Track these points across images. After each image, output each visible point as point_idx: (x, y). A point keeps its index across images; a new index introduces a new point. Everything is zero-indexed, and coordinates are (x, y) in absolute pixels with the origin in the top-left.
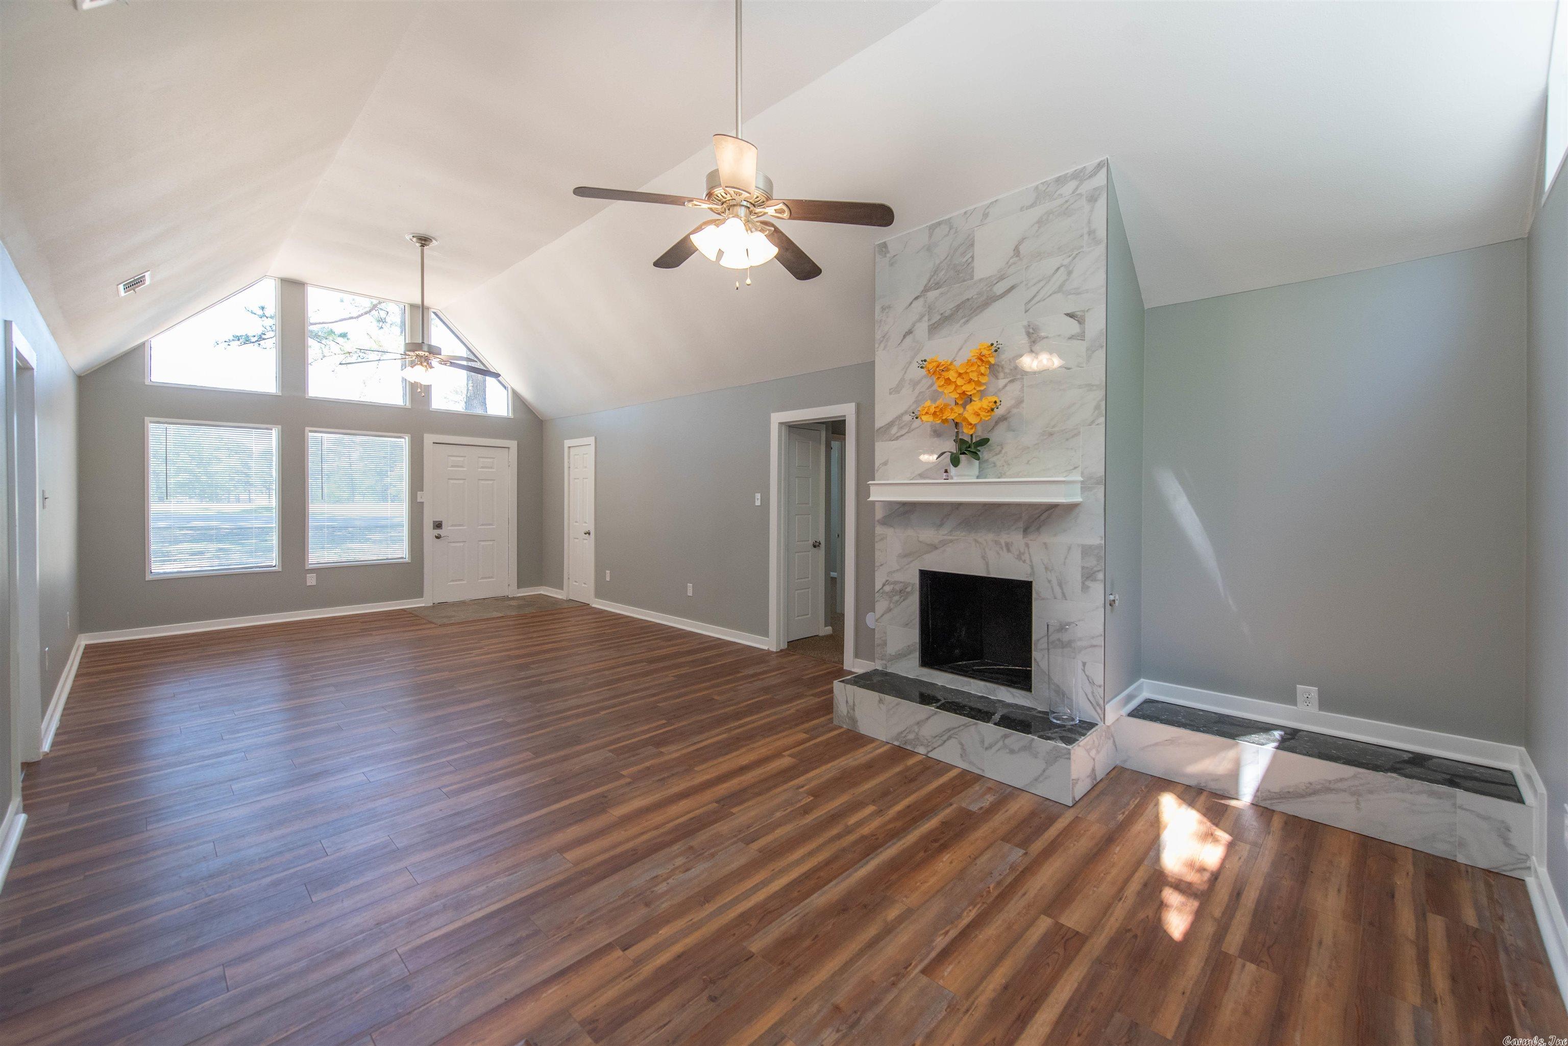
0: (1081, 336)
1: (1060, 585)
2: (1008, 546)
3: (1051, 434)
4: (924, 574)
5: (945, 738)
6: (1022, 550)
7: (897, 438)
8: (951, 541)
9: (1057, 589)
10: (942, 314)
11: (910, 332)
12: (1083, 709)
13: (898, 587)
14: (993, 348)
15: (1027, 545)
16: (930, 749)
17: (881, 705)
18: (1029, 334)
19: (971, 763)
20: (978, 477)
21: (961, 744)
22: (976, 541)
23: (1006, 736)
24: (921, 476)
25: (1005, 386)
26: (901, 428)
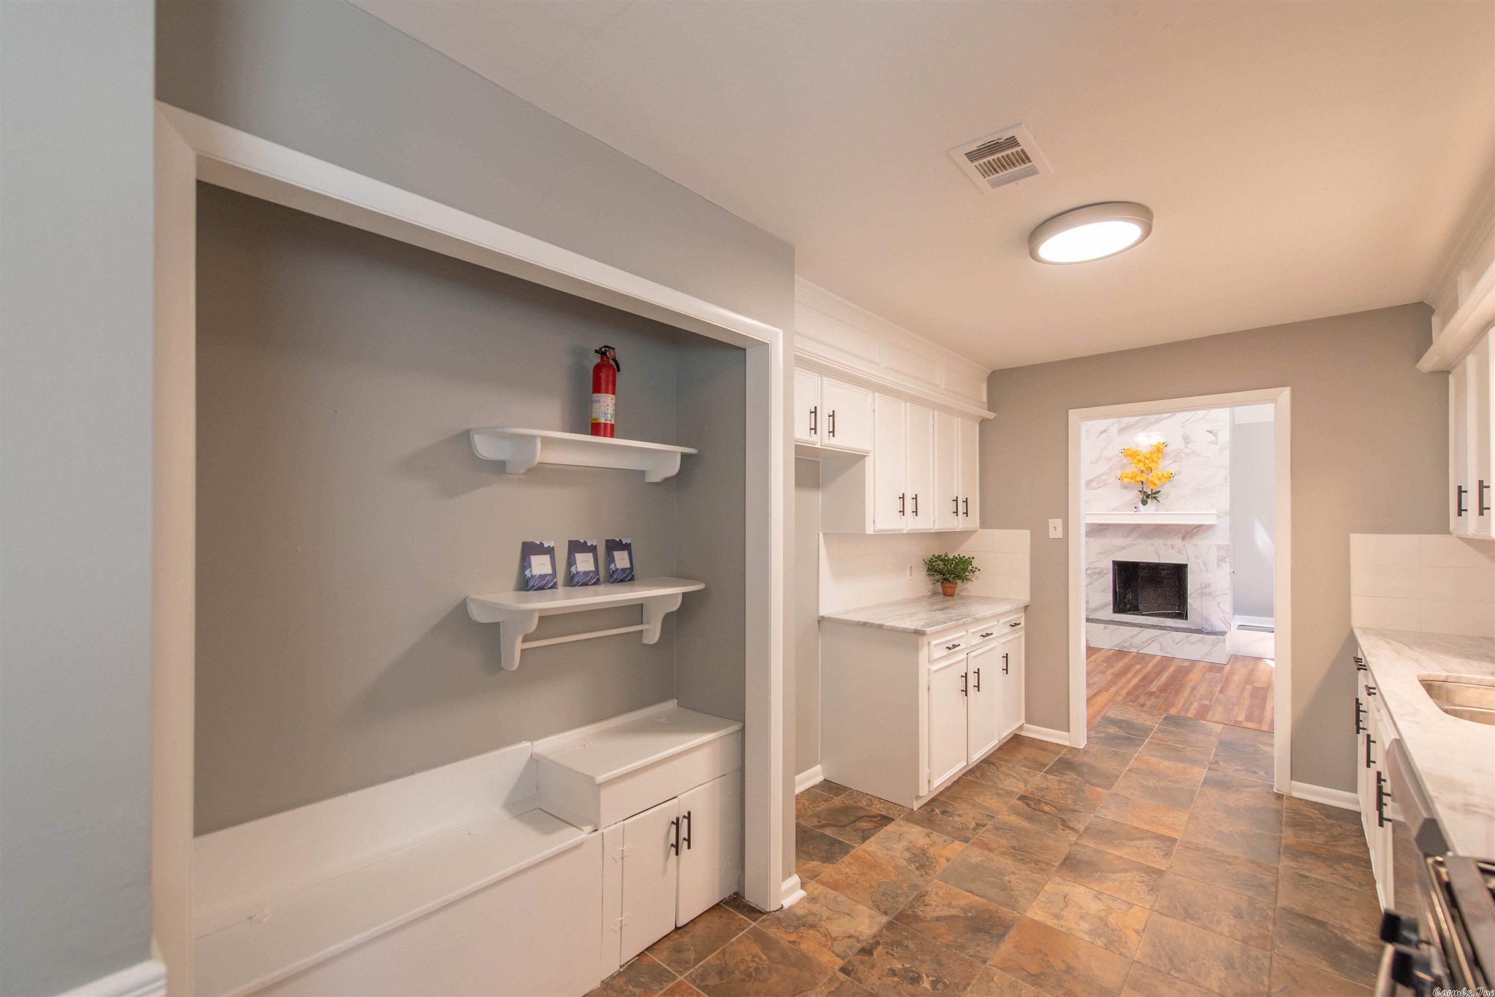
0: (1216, 443)
1: (1205, 565)
2: (1172, 547)
3: (1199, 490)
4: (1114, 562)
5: (1150, 642)
6: (1181, 549)
7: (1096, 489)
8: (1135, 544)
9: (1203, 568)
10: (1127, 423)
11: (1105, 431)
12: (1220, 626)
13: (1097, 571)
14: (1165, 445)
15: (1184, 545)
16: (1140, 649)
17: (1106, 630)
18: (1184, 439)
19: (1168, 653)
20: (1155, 511)
21: (1161, 644)
22: (1151, 544)
23: (1188, 637)
24: (1113, 509)
25: (1170, 464)
26: (1099, 483)
